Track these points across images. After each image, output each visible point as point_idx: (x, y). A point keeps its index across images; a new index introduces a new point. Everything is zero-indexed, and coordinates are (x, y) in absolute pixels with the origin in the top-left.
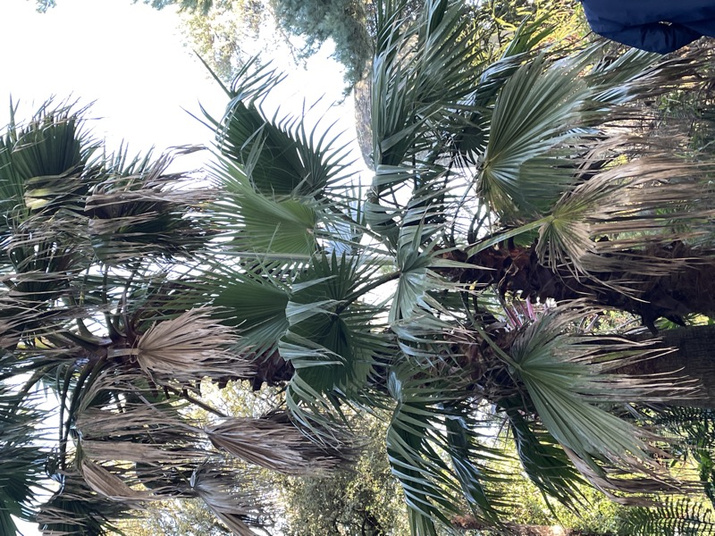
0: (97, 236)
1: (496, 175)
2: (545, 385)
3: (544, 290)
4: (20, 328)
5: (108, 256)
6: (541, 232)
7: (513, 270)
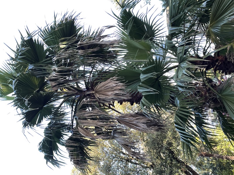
0: (81, 56)
1: (213, 30)
2: (229, 101)
3: (230, 70)
4: (59, 84)
5: (85, 62)
6: (228, 49)
7: (219, 63)
